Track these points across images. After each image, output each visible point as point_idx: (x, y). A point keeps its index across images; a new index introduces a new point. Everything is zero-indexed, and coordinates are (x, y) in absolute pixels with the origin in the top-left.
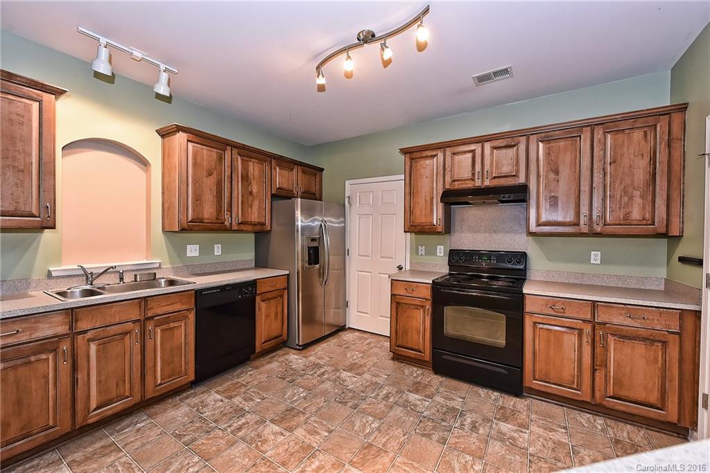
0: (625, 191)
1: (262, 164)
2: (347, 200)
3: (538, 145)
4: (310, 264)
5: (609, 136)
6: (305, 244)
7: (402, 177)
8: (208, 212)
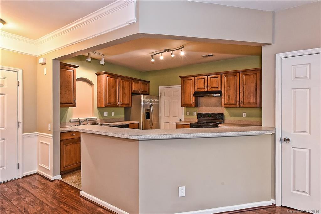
0: (249, 93)
1: (128, 82)
2: (159, 94)
3: (224, 78)
4: (146, 119)
5: (244, 76)
6: (145, 112)
7: (180, 86)
8: (112, 100)
